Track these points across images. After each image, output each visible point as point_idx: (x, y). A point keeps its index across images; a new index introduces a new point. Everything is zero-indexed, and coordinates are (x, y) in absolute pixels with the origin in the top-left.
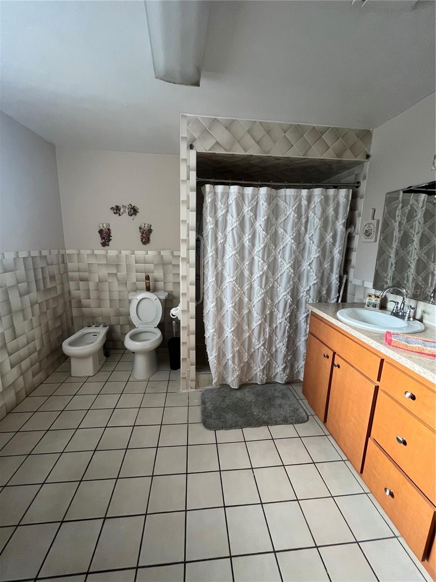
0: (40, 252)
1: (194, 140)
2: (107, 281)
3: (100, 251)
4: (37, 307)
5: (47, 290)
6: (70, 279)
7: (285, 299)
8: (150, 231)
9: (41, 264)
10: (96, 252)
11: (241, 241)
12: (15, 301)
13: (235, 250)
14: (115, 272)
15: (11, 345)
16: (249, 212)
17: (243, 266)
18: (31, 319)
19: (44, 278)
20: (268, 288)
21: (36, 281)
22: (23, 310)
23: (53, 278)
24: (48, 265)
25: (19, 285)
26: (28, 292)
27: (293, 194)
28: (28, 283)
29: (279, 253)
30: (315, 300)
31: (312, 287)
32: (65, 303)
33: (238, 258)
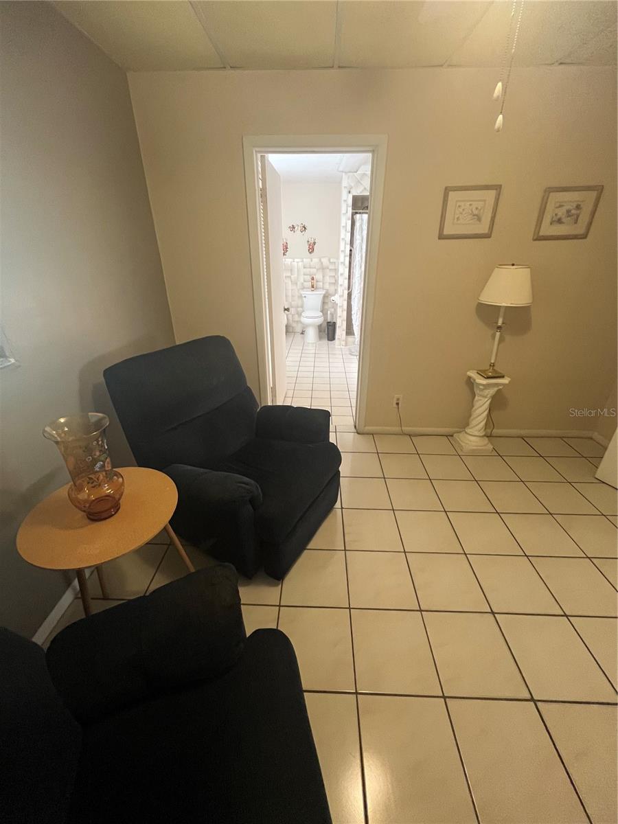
1: (351, 188)
8: (314, 243)
14: (290, 275)
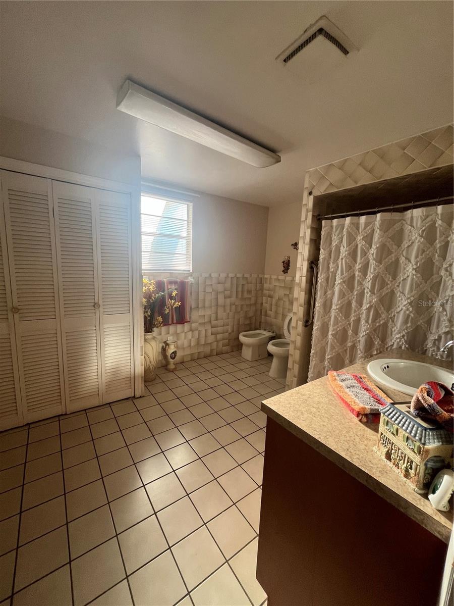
0: (243, 275)
1: (313, 187)
2: (282, 300)
3: (282, 277)
4: (234, 306)
5: (243, 299)
6: (263, 295)
7: (398, 343)
9: (242, 282)
10: (280, 277)
11: (352, 270)
12: (221, 300)
13: (341, 279)
14: (288, 293)
15: (214, 322)
16: (361, 241)
17: (352, 296)
18: (229, 313)
19: (242, 291)
20: (378, 324)
21: (237, 291)
22: (224, 306)
23: (249, 292)
24: (247, 283)
25: (225, 292)
26: (230, 297)
27: (421, 214)
28: (231, 292)
29: (398, 286)
30: (445, 356)
31: (443, 336)
32: (256, 310)
33: (345, 287)
